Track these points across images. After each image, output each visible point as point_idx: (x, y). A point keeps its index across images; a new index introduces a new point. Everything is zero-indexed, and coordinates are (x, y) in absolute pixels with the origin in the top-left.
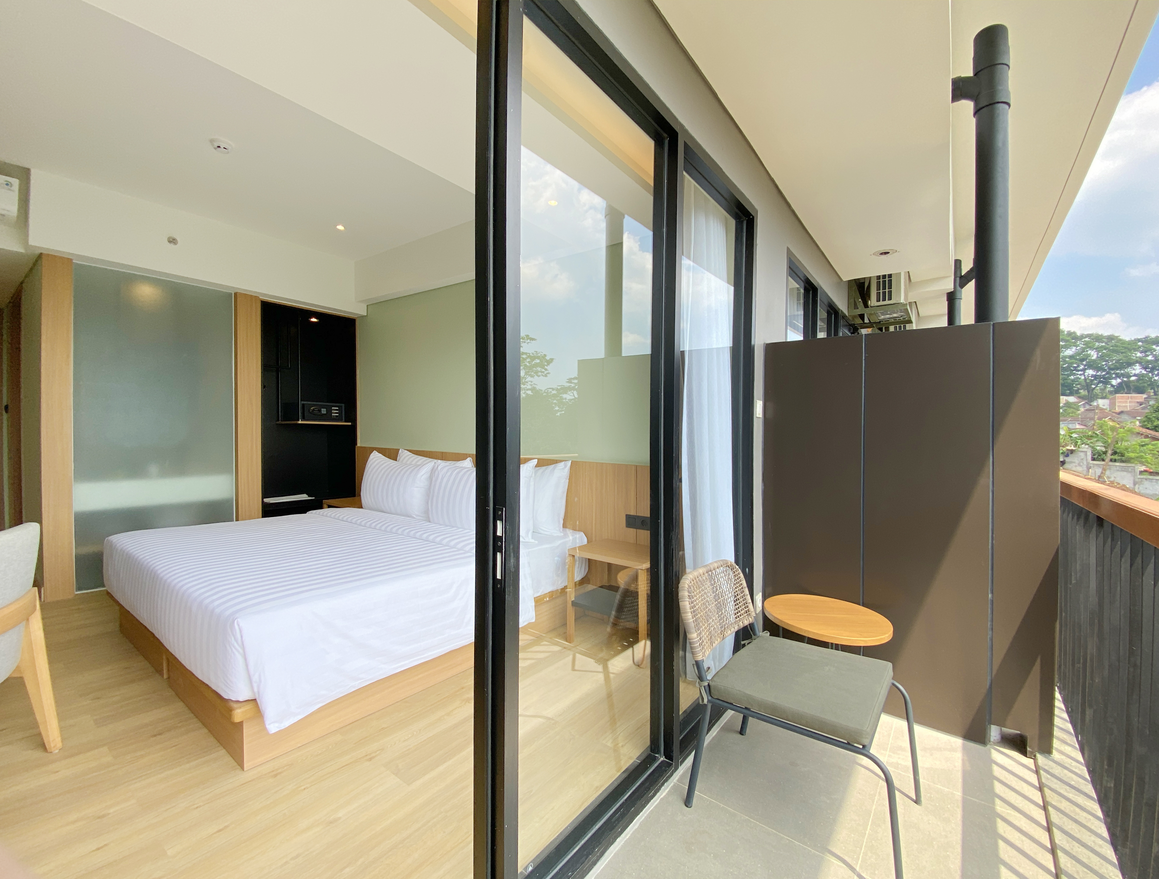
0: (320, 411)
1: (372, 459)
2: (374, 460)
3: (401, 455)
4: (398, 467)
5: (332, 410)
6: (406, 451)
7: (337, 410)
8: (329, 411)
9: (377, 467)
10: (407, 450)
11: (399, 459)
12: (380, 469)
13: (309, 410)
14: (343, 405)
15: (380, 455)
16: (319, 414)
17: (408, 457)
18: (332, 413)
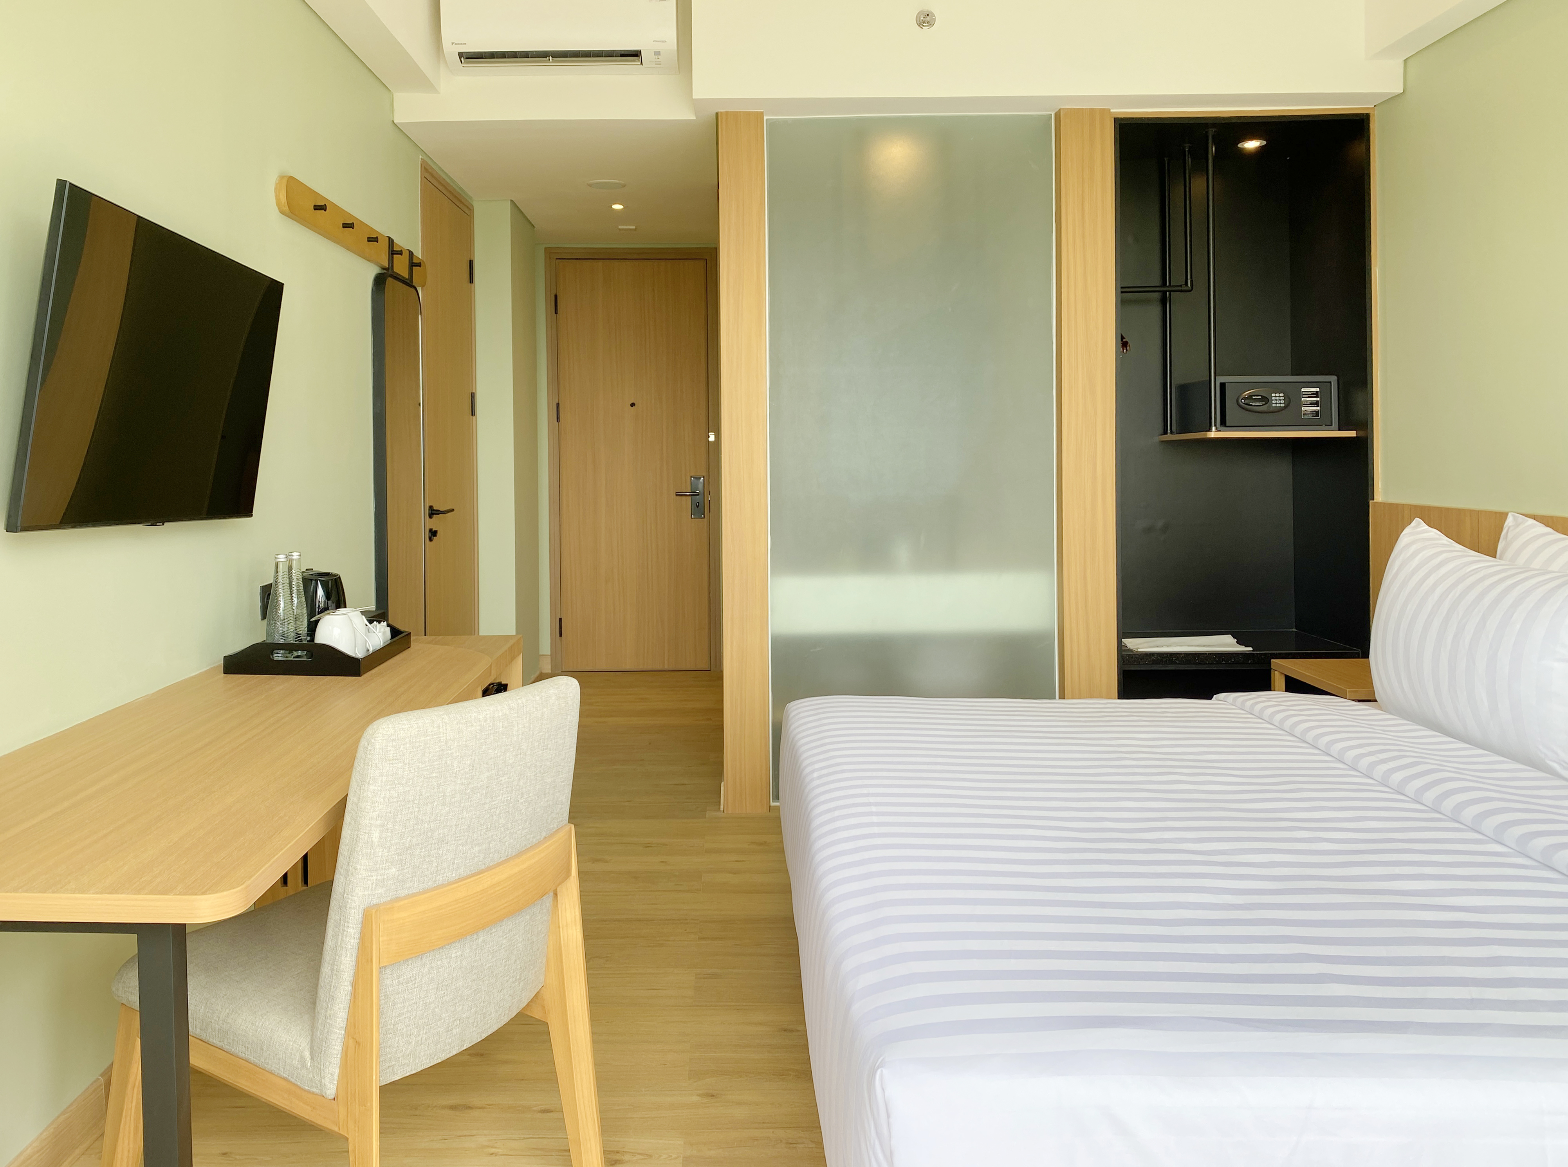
0: (1266, 400)
1: (1409, 545)
2: (1413, 548)
3: (1510, 536)
4: (1496, 578)
5: (1300, 395)
6: (1531, 521)
7: (1316, 394)
8: (1293, 402)
9: (1421, 574)
10: (1534, 517)
11: (1505, 549)
12: (1431, 581)
13: (1237, 401)
14: (1333, 379)
15: (1434, 533)
16: (1264, 408)
17: (1540, 542)
18: (1300, 404)
